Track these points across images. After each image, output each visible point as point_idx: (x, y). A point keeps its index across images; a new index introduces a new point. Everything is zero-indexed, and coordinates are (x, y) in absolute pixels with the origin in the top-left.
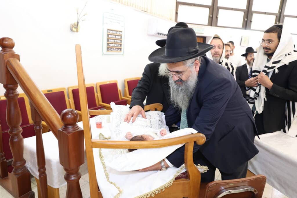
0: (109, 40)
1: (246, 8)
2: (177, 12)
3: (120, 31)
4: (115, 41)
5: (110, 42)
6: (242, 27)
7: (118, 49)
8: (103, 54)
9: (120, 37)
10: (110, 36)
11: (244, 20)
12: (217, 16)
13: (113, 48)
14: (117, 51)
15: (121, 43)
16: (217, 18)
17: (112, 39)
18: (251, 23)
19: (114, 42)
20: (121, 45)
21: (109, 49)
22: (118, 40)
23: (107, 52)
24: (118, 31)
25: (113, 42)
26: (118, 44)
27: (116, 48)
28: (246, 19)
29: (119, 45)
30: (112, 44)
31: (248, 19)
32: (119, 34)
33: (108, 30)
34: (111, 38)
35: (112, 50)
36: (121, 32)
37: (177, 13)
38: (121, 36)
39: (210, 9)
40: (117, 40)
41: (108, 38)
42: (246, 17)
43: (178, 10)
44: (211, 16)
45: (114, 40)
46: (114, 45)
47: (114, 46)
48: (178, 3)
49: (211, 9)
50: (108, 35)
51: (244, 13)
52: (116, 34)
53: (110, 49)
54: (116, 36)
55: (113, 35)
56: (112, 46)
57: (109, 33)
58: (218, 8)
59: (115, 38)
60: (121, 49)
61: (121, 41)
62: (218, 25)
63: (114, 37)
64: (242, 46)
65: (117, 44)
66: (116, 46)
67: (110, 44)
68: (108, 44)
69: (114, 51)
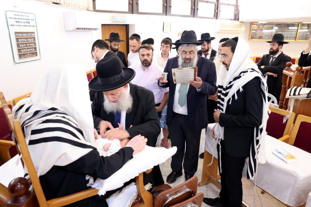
0: (20, 45)
3: (31, 33)
4: (28, 44)
5: (21, 47)
6: (163, 12)
7: (32, 53)
8: (15, 63)
9: (33, 40)
10: (20, 40)
11: (164, 5)
12: (138, 2)
13: (27, 54)
14: (32, 56)
17: (23, 44)
18: (171, 8)
19: (27, 46)
20: (35, 48)
22: (31, 43)
23: (19, 59)
24: (29, 33)
25: (25, 47)
26: (32, 48)
27: (30, 53)
30: (24, 50)
31: (167, 4)
32: (31, 36)
33: (16, 33)
34: (21, 42)
35: (25, 57)
36: (34, 33)
38: (34, 38)
40: (29, 43)
41: (18, 43)
44: (131, 2)
45: (26, 44)
46: (27, 50)
47: (28, 52)
50: (17, 39)
53: (23, 56)
54: (28, 39)
55: (24, 38)
56: (25, 52)
57: (19, 36)
59: (27, 41)
60: (36, 53)
61: (35, 43)
63: (25, 40)
64: (165, 32)
65: (30, 48)
66: (30, 51)
67: (21, 50)
68: (19, 50)
69: (29, 56)
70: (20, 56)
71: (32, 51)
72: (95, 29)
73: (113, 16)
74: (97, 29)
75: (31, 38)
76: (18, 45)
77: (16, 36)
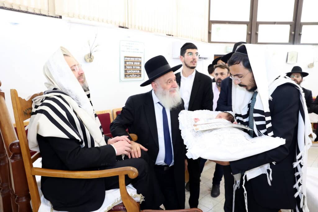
0: (127, 67)
1: (293, 20)
2: (210, 31)
3: (138, 58)
4: (134, 67)
5: (128, 68)
6: (289, 42)
7: (137, 75)
8: (120, 81)
9: (139, 63)
10: (127, 63)
11: (291, 34)
12: (257, 32)
13: (132, 74)
14: (136, 77)
15: (140, 69)
16: (257, 34)
17: (130, 66)
18: (301, 36)
19: (133, 68)
21: (127, 76)
22: (137, 66)
23: (125, 78)
24: (136, 58)
25: (131, 68)
26: (137, 70)
27: (134, 74)
28: (293, 33)
29: (139, 71)
30: (130, 71)
31: (296, 33)
32: (138, 60)
33: (125, 57)
34: (129, 64)
35: (130, 77)
36: (141, 58)
37: (210, 33)
38: (140, 62)
39: (247, 25)
40: (135, 66)
41: (125, 65)
42: (293, 29)
43: (211, 30)
44: (250, 33)
45: (132, 66)
46: (133, 71)
47: (133, 73)
48: (211, 23)
49: (249, 25)
50: (125, 62)
51: (290, 26)
52: (135, 60)
54: (135, 63)
55: (131, 62)
56: (130, 73)
57: (127, 60)
58: (258, 24)
59: (134, 64)
60: (140, 75)
62: (259, 41)
63: (132, 63)
64: (289, 64)
65: (135, 70)
66: (135, 73)
67: (127, 71)
68: (126, 71)
69: (133, 77)
70: (125, 76)
71: (136, 73)
72: (205, 58)
73: (226, 47)
74: (207, 58)
75: (137, 62)
76: (125, 67)
77: (125, 60)
